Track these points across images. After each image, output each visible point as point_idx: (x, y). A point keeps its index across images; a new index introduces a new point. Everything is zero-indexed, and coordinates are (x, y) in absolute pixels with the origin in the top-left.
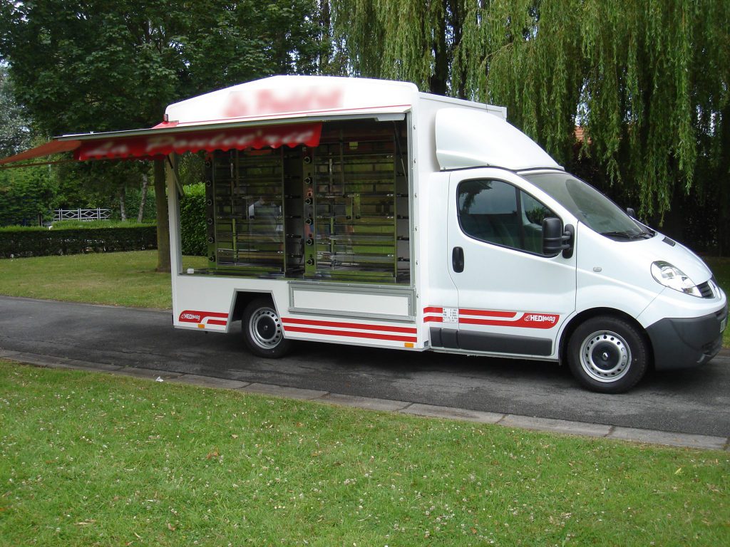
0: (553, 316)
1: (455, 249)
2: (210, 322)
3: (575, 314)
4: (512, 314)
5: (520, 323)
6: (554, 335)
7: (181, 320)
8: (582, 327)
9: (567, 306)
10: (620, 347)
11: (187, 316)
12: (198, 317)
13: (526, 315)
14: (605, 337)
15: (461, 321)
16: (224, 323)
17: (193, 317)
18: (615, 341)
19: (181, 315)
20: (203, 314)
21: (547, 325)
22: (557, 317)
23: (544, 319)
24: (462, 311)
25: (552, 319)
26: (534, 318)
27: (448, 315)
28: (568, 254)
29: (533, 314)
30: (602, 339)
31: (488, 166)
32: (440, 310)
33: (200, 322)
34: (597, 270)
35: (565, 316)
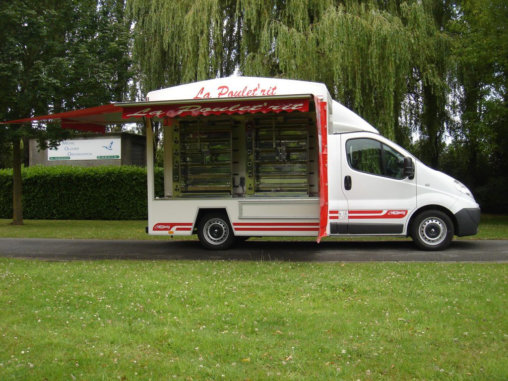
0: (404, 211)
1: (346, 178)
2: (178, 229)
3: (416, 209)
4: (381, 212)
5: (386, 216)
6: (405, 221)
7: (154, 229)
8: (420, 216)
9: (412, 205)
10: (440, 225)
11: (159, 227)
12: (168, 227)
13: (388, 211)
14: (432, 221)
15: (350, 217)
16: (189, 229)
17: (164, 227)
18: (438, 223)
19: (155, 226)
20: (172, 225)
21: (401, 216)
22: (406, 212)
23: (399, 213)
24: (350, 212)
25: (404, 213)
26: (393, 213)
27: (342, 214)
28: (411, 178)
29: (392, 211)
30: (430, 222)
31: (363, 131)
32: (337, 212)
33: (170, 230)
34: (427, 185)
35: (410, 211)
